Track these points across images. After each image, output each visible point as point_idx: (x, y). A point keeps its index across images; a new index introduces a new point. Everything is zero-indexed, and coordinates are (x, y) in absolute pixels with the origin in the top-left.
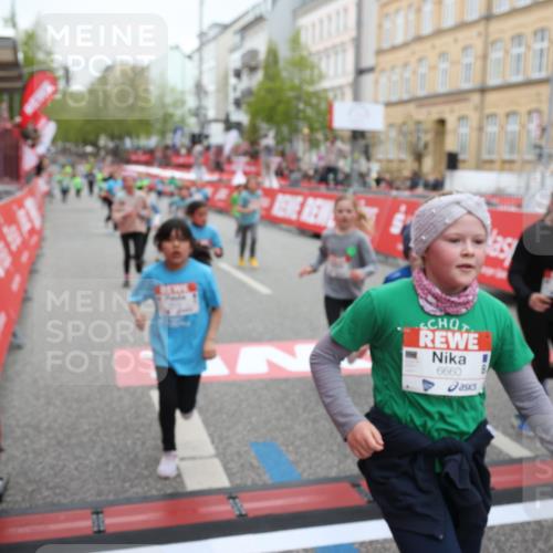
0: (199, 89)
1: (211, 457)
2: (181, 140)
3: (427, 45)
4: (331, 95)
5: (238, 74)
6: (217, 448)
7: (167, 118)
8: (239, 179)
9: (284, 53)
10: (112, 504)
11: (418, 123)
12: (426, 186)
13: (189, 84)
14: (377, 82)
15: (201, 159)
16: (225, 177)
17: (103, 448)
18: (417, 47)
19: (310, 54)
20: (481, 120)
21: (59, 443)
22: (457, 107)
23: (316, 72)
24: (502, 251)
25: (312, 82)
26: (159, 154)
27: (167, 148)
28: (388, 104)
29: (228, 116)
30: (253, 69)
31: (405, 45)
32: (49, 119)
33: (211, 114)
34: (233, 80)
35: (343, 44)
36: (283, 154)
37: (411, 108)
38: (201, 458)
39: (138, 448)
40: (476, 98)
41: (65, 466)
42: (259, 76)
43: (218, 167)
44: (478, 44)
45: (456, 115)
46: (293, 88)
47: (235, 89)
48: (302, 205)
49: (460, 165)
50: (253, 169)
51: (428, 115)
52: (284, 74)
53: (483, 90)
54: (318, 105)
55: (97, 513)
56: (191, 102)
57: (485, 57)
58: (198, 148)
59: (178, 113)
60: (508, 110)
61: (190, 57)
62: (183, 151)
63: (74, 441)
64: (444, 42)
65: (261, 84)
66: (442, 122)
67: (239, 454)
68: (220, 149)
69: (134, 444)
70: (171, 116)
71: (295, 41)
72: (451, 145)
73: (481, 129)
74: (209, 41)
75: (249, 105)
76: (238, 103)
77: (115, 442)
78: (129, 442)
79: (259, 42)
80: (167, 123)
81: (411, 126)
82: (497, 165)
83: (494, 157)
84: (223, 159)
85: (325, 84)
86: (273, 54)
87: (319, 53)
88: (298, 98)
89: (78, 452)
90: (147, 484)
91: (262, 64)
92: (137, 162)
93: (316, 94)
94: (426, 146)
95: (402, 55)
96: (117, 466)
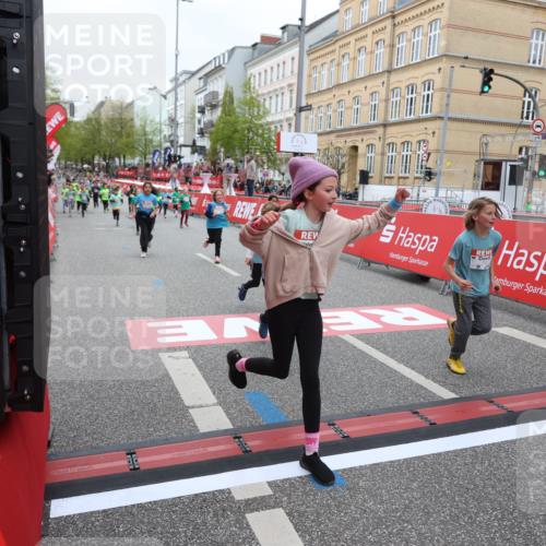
0: (173, 121)
1: (214, 405)
2: (159, 160)
3: (345, 91)
4: (273, 128)
5: (202, 111)
6: (218, 398)
7: (148, 142)
8: (206, 190)
9: (238, 94)
10: (142, 446)
11: (338, 148)
12: (345, 195)
13: (165, 117)
14: (307, 118)
15: (175, 175)
16: (192, 188)
17: (128, 400)
18: (337, 92)
19: (258, 96)
20: (383, 147)
21: (91, 397)
22: (365, 138)
23: (262, 109)
24: (414, 243)
25: (259, 117)
26: (140, 171)
27: (147, 165)
28: (320, 134)
29: (194, 142)
30: (214, 107)
31: (329, 90)
32: (58, 143)
33: (181, 141)
34: (198, 115)
35: (282, 88)
36: (237, 171)
37: (332, 137)
38: (207, 406)
39: (156, 400)
40: (380, 131)
41: (98, 415)
42: (219, 111)
43: (187, 180)
44: (383, 91)
45: (365, 143)
46: (245, 122)
47: (199, 122)
48: (256, 209)
49: (370, 180)
50: (214, 182)
51: (344, 143)
52: (238, 110)
53: (385, 125)
54: (263, 134)
55: (131, 454)
56: (167, 131)
57: (387, 100)
58: (174, 166)
59: (157, 139)
60: (404, 140)
61: (165, 97)
62: (161, 169)
63: (102, 395)
64: (357, 89)
65: (221, 117)
66: (355, 148)
67: (235, 401)
68: (189, 166)
69: (152, 395)
70: (151, 141)
71: (247, 86)
72: (362, 165)
73: (383, 154)
74: (181, 84)
75: (211, 133)
76: (202, 133)
77: (137, 396)
78: (147, 394)
79: (218, 86)
80: (148, 147)
81: (332, 151)
82: (395, 180)
83: (393, 175)
84: (192, 175)
85: (269, 119)
86: (229, 94)
87: (263, 95)
88: (249, 129)
89: (108, 404)
90: (168, 428)
91: (221, 103)
92: (124, 177)
93: (261, 126)
94: (343, 167)
95: (326, 98)
96: (140, 414)
